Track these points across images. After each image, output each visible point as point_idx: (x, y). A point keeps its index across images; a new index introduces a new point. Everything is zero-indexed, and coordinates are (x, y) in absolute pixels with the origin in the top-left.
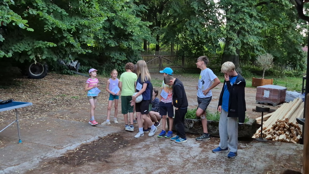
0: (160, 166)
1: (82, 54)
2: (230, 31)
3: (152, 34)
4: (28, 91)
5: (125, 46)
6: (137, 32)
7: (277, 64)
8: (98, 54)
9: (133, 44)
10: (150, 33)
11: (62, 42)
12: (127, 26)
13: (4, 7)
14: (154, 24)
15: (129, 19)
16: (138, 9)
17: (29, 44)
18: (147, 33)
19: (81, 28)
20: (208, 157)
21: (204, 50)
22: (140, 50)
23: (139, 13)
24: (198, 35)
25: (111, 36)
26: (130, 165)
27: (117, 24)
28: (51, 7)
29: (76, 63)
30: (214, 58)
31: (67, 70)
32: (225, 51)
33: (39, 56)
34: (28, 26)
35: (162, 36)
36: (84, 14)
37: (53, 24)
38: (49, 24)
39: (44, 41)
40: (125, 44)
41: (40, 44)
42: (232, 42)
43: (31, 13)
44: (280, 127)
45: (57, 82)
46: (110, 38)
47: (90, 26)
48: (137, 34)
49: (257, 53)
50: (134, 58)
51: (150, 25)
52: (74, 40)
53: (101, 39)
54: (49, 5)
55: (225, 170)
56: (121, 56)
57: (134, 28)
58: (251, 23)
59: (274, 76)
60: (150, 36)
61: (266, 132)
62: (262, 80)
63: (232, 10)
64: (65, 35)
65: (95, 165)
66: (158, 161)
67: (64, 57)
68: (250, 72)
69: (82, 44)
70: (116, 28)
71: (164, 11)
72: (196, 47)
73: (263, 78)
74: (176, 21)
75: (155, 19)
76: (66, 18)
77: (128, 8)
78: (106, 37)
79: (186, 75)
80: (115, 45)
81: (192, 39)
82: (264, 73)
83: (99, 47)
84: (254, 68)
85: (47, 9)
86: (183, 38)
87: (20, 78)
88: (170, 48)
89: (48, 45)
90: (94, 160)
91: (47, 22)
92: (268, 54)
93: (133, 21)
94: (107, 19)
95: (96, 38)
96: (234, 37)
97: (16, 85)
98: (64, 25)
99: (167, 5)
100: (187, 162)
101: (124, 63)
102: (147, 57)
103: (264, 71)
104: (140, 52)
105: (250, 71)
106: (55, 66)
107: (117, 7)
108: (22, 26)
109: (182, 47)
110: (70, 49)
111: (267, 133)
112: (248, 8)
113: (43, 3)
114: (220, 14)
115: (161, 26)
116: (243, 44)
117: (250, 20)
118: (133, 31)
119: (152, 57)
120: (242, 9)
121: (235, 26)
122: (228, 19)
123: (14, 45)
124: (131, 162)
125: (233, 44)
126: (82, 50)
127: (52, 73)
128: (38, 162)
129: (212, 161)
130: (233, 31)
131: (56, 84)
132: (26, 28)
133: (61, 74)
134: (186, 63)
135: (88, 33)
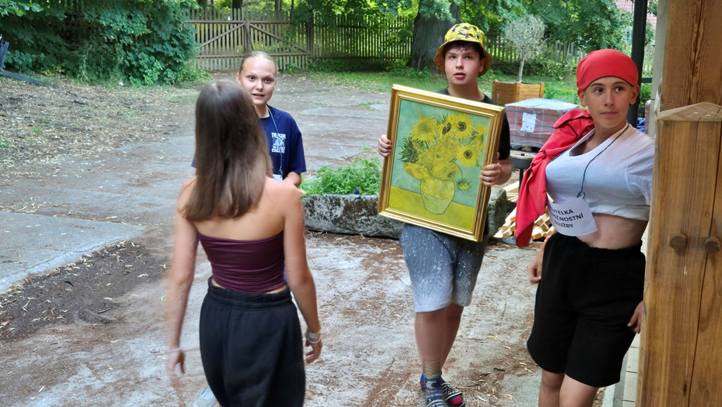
7: (554, 43)
20: (383, 294)
21: (365, 7)
22: (187, 7)
30: (392, 28)
32: (422, 10)
49: (505, 14)
50: (170, 28)
56: (133, 22)
59: (547, 75)
62: (518, 86)
73: (520, 81)
79: (319, 76)
82: (521, 69)
84: (497, 54)
92: (531, 17)
101: (142, 44)
102: (207, 25)
103: (522, 64)
104: (187, 10)
119: (223, 25)
129: (395, 304)
134: (317, 42)
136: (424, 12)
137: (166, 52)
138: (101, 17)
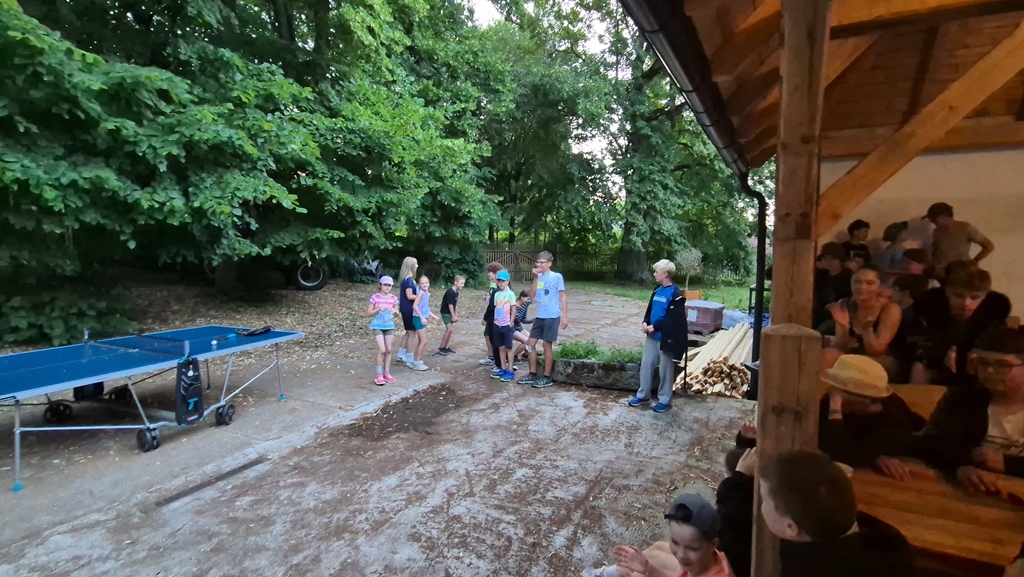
0: (518, 439)
1: (386, 249)
5: (458, 235)
9: (471, 231)
10: (500, 214)
11: (355, 229)
12: (461, 202)
13: (259, 174)
14: (505, 198)
15: (464, 190)
16: (480, 174)
17: (299, 234)
18: (495, 214)
19: (385, 207)
21: (589, 242)
26: (467, 438)
27: (443, 198)
28: (336, 172)
29: (375, 264)
30: (605, 254)
31: (361, 275)
33: (316, 253)
34: (298, 203)
35: (519, 220)
36: (390, 184)
37: (339, 200)
38: (332, 200)
41: (317, 234)
43: (303, 182)
44: (714, 372)
47: (400, 204)
52: (373, 228)
53: (418, 224)
54: (333, 169)
55: (626, 446)
56: (452, 252)
60: (500, 218)
61: (692, 379)
64: (359, 219)
65: (408, 440)
66: (515, 431)
67: (357, 254)
69: (387, 232)
70: (442, 206)
71: (522, 178)
75: (508, 191)
76: (360, 190)
80: (442, 233)
85: (329, 176)
87: (283, 289)
88: (533, 238)
89: (331, 234)
90: (406, 430)
91: (329, 197)
94: (429, 191)
95: (410, 222)
98: (357, 203)
99: (527, 169)
100: (563, 432)
104: (483, 245)
106: (341, 269)
107: (446, 171)
108: (287, 204)
109: (553, 237)
110: (368, 240)
111: (693, 382)
113: (323, 166)
115: (518, 202)
121: (640, 202)
123: (275, 236)
124: (468, 433)
126: (388, 242)
127: (336, 280)
128: (312, 433)
130: (636, 212)
132: (295, 208)
135: (397, 214)
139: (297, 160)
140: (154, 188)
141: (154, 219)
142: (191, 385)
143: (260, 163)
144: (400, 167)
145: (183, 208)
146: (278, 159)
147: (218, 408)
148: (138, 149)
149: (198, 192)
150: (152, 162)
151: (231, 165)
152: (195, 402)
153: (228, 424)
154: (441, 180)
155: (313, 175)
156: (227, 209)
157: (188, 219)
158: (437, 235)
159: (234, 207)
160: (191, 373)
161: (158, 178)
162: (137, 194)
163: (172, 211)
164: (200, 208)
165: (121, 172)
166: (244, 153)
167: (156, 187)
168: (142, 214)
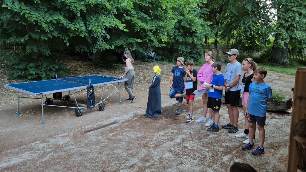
1: (159, 47)
2: (279, 27)
3: (212, 31)
4: (122, 73)
5: (190, 41)
6: (199, 30)
8: (169, 47)
9: (196, 39)
10: (210, 31)
11: (146, 38)
12: (192, 26)
13: (110, 15)
14: (214, 23)
15: (194, 20)
16: (202, 12)
17: (124, 40)
18: (208, 31)
19: (159, 28)
21: (255, 44)
22: (202, 44)
23: (202, 15)
24: (251, 31)
25: (180, 34)
27: (184, 24)
28: (139, 14)
29: (153, 54)
30: (264, 50)
31: (147, 58)
33: (131, 48)
34: (125, 28)
35: (220, 33)
36: (160, 18)
37: (140, 26)
38: (138, 26)
39: (134, 38)
40: (190, 40)
41: (132, 40)
42: (281, 37)
43: (126, 19)
45: (141, 67)
46: (178, 35)
47: (165, 27)
48: (200, 32)
50: (196, 50)
51: (210, 25)
52: (154, 37)
53: (172, 36)
54: (138, 13)
56: (187, 48)
57: (197, 27)
58: (300, 21)
60: (210, 32)
63: (283, 10)
64: (148, 34)
65: (167, 121)
67: (146, 49)
68: (297, 63)
69: (159, 40)
70: (183, 27)
71: (222, 12)
72: (249, 42)
74: (233, 20)
75: (215, 19)
76: (149, 21)
77: (193, 12)
78: (176, 35)
80: (183, 40)
81: (245, 35)
83: (170, 42)
84: (302, 59)
85: (137, 15)
86: (238, 34)
87: (117, 64)
88: (227, 42)
89: (137, 41)
91: (136, 25)
93: (197, 21)
94: (177, 21)
95: (168, 35)
96: (283, 33)
97: (115, 69)
98: (147, 27)
99: (225, 8)
101: (189, 54)
102: (206, 49)
104: (201, 45)
105: (297, 61)
106: (139, 56)
107: (185, 12)
108: (121, 28)
109: (236, 41)
110: (151, 43)
112: (297, 7)
113: (134, 12)
114: (271, 13)
115: (220, 24)
116: (291, 38)
117: (299, 18)
118: (197, 29)
119: (211, 49)
120: (292, 9)
121: (285, 23)
122: (279, 18)
123: (115, 41)
125: (282, 39)
126: (159, 44)
127: (137, 61)
128: (132, 116)
130: (282, 28)
131: (140, 68)
132: (124, 30)
133: (143, 62)
135: (163, 31)
136: (275, 45)
137: (195, 56)
138: (179, 47)
139: (124, 9)
140: (75, 22)
141: (76, 35)
142: (91, 95)
143: (111, 11)
144: (166, 11)
145: (85, 30)
146: (118, 9)
147: (100, 104)
148: (71, 8)
149: (90, 24)
150: (75, 13)
151: (101, 12)
152: (93, 101)
153: (103, 110)
154: (183, 15)
155: (130, 15)
156: (100, 30)
157: (87, 35)
158: (181, 41)
159: (102, 30)
160: (91, 91)
161: (76, 18)
162: (70, 25)
163: (81, 31)
164: (91, 30)
165: (65, 17)
166: (106, 7)
167: (76, 22)
168: (71, 32)
